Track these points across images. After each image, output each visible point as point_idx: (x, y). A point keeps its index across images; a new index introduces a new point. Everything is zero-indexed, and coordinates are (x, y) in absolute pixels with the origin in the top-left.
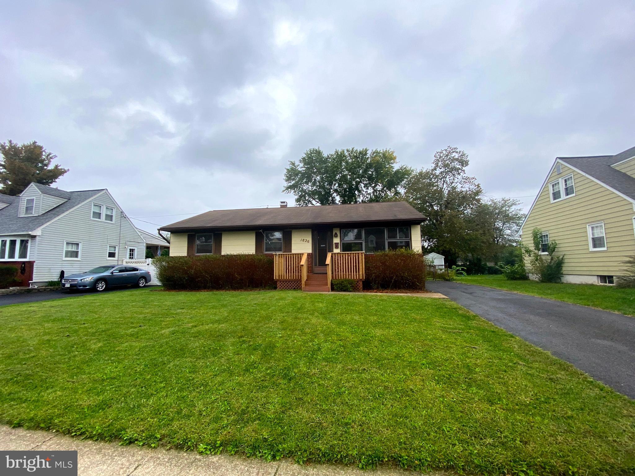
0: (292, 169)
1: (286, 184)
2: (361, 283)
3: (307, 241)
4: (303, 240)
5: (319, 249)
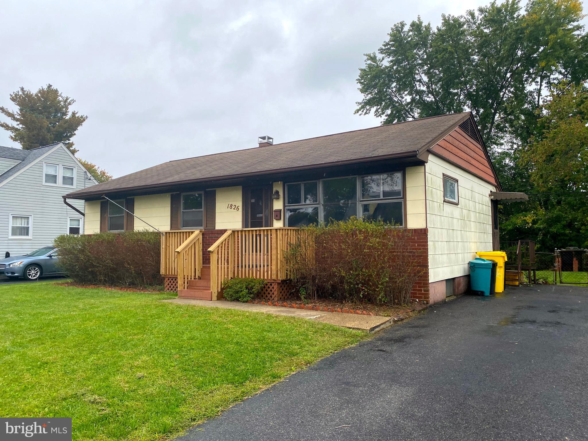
3: (236, 208)
4: (231, 206)
5: (251, 222)
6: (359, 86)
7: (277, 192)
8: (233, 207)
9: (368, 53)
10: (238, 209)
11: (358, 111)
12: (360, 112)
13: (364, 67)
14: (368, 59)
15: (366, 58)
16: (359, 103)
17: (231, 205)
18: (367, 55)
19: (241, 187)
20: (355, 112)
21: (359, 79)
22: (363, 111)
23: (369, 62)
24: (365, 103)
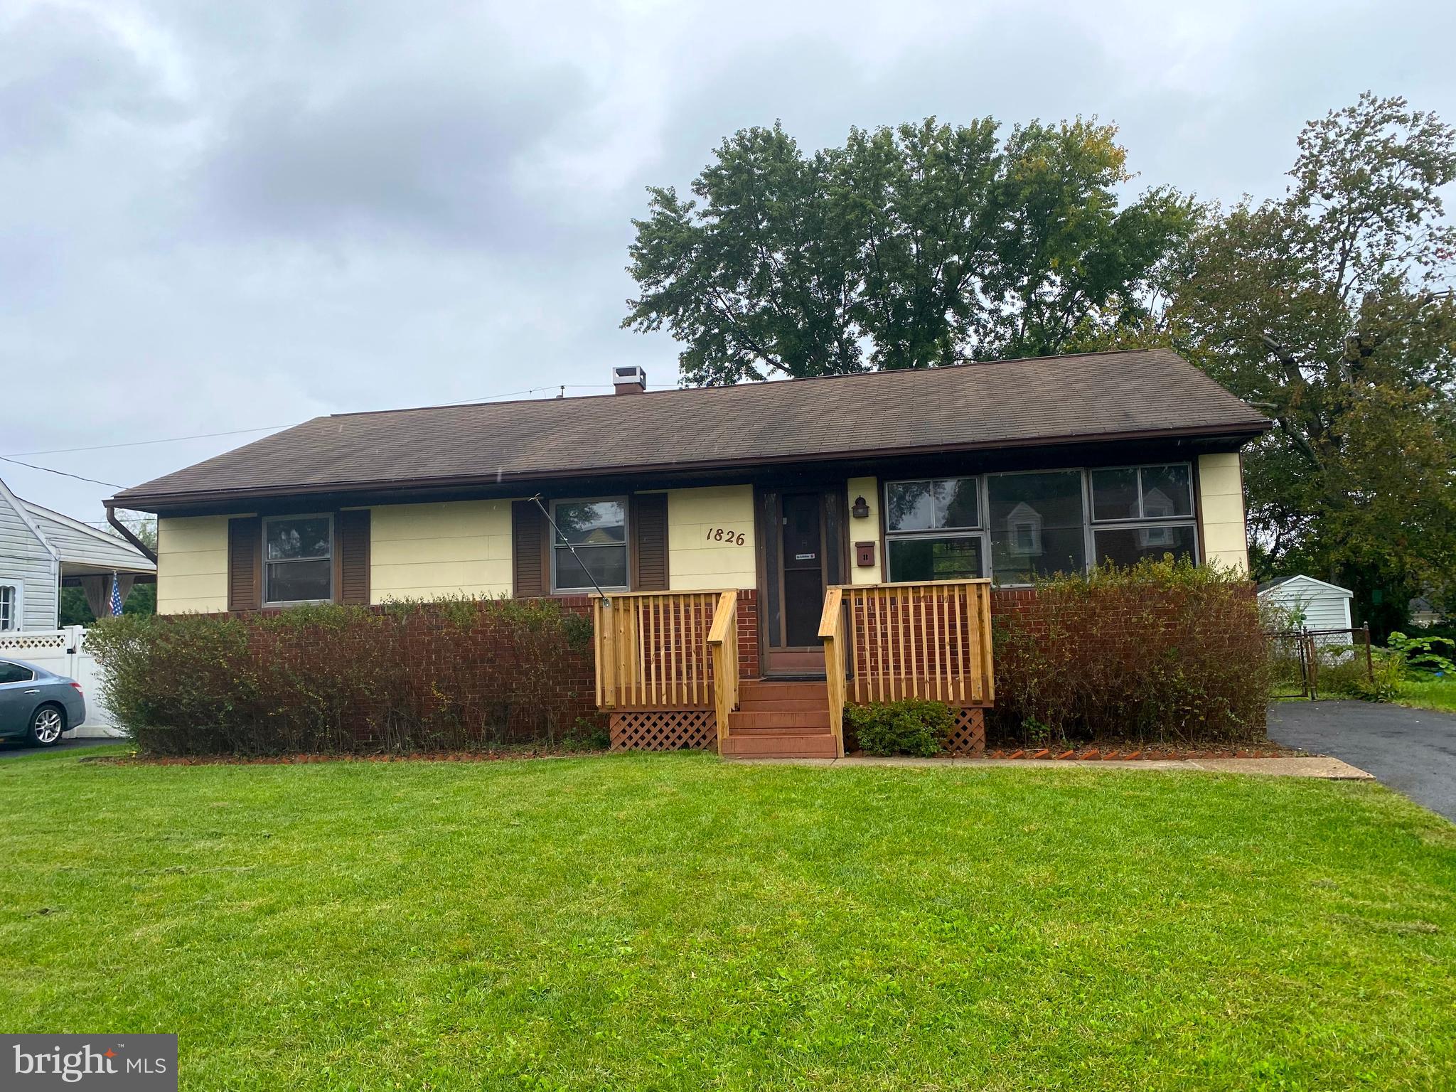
0: (662, 222)
1: (637, 291)
2: (979, 719)
3: (734, 539)
4: (718, 533)
5: (786, 573)
6: (632, 262)
7: (861, 502)
8: (726, 537)
9: (659, 186)
10: (741, 541)
11: (628, 322)
12: (635, 325)
13: (647, 218)
14: (657, 201)
15: (652, 196)
16: (633, 302)
17: (720, 532)
18: (655, 191)
19: (750, 487)
20: (624, 325)
21: (636, 248)
22: (641, 323)
23: (658, 208)
24: (647, 303)
